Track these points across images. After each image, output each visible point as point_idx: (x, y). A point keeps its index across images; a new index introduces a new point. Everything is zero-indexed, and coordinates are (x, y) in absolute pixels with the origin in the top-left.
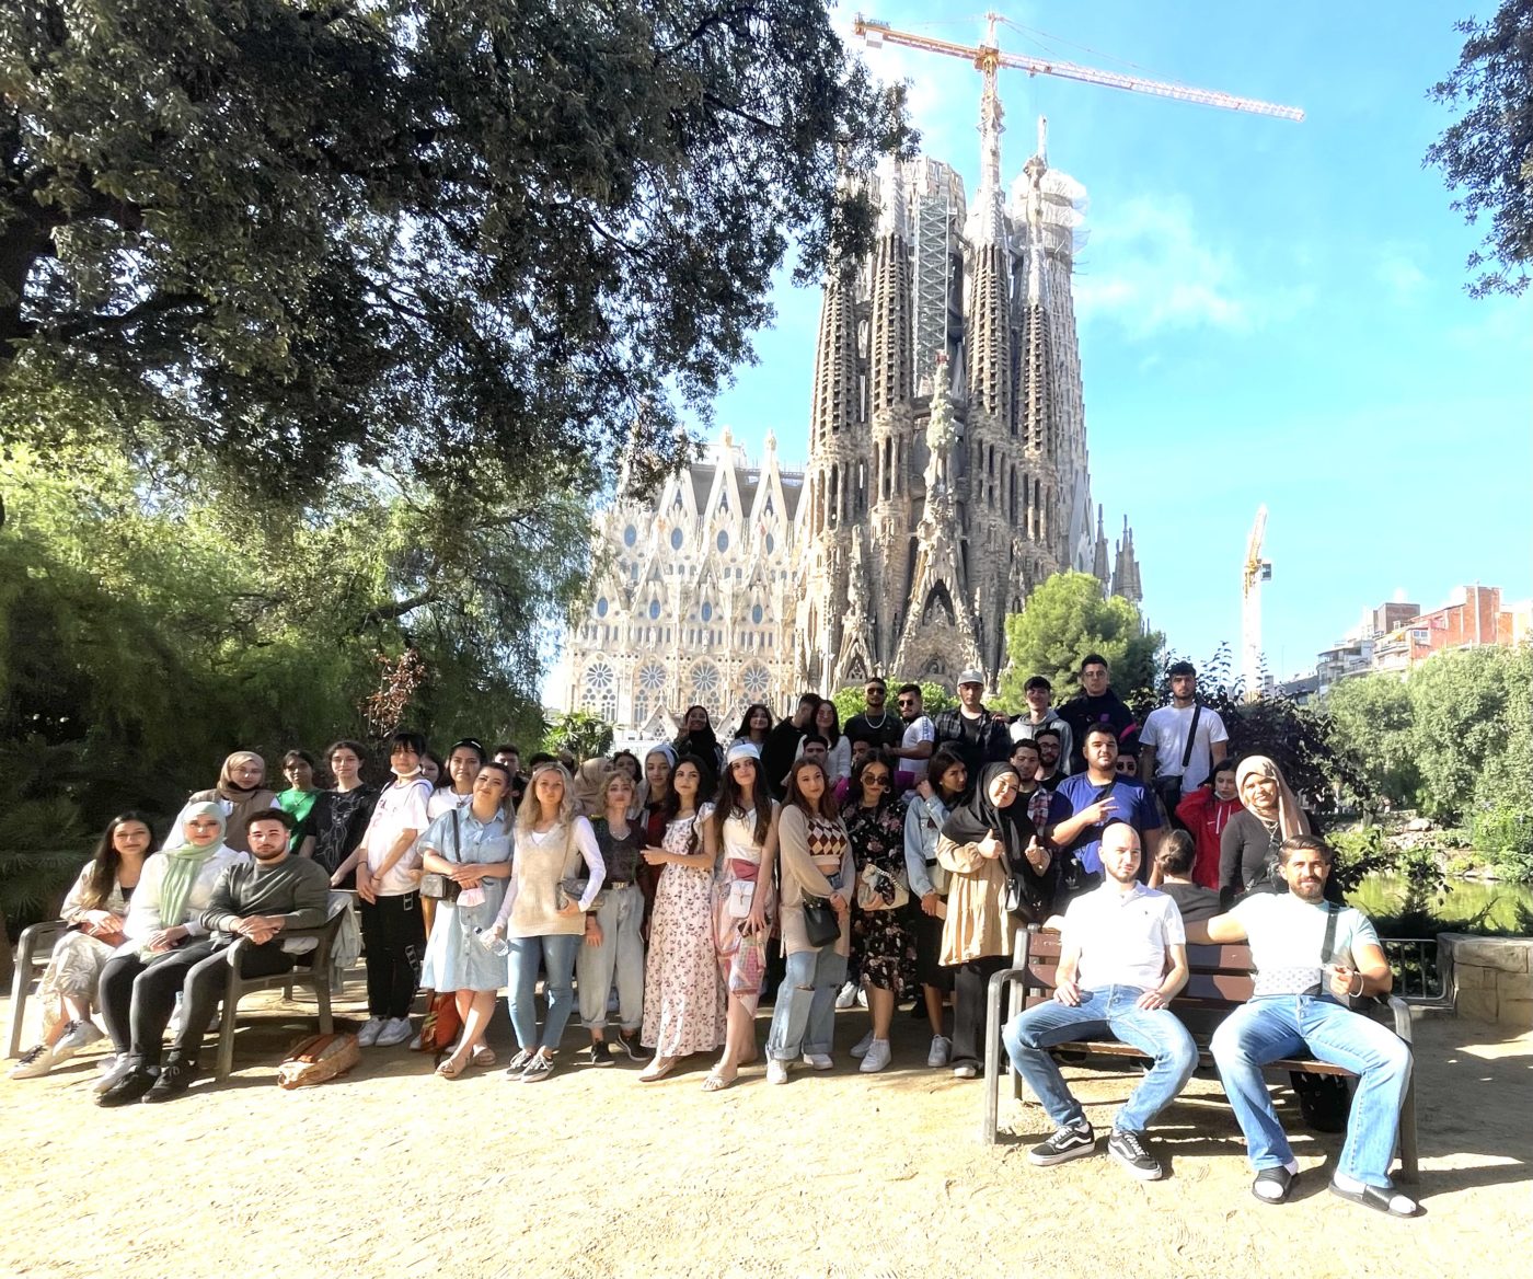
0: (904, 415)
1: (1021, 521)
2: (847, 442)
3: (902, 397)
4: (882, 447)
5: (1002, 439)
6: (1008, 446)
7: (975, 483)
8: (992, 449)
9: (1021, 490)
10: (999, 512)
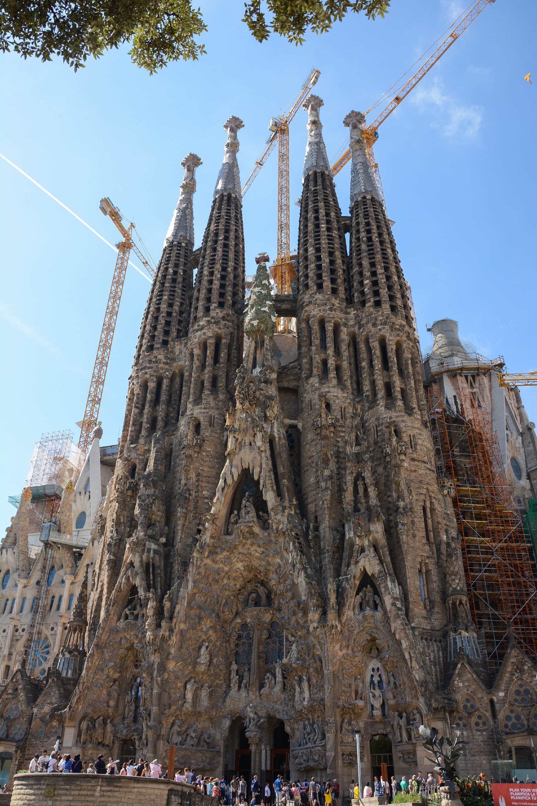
0: (224, 318)
1: (366, 387)
2: (161, 357)
3: (221, 305)
4: (196, 351)
5: (331, 310)
6: (343, 315)
7: (305, 361)
8: (322, 323)
9: (364, 355)
10: (335, 382)
